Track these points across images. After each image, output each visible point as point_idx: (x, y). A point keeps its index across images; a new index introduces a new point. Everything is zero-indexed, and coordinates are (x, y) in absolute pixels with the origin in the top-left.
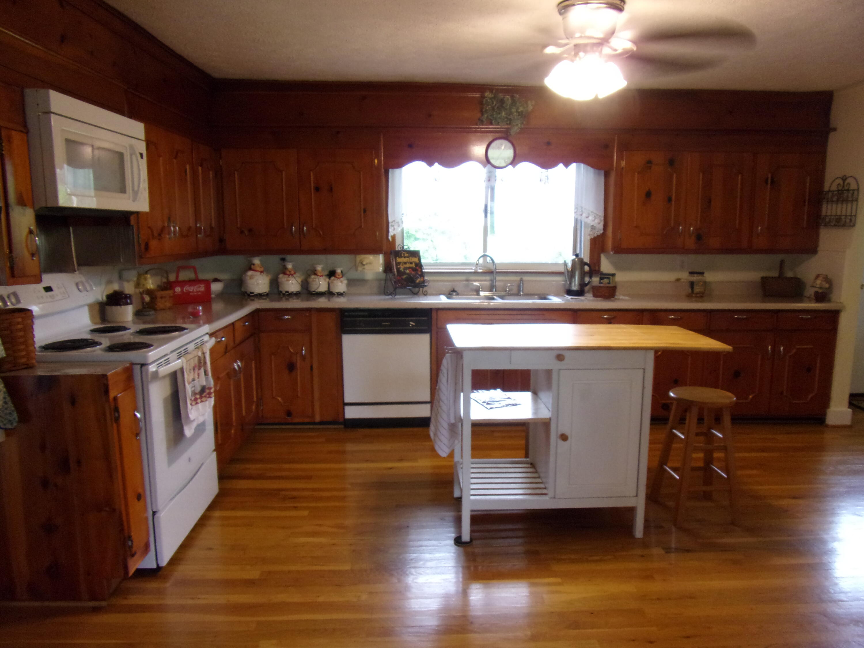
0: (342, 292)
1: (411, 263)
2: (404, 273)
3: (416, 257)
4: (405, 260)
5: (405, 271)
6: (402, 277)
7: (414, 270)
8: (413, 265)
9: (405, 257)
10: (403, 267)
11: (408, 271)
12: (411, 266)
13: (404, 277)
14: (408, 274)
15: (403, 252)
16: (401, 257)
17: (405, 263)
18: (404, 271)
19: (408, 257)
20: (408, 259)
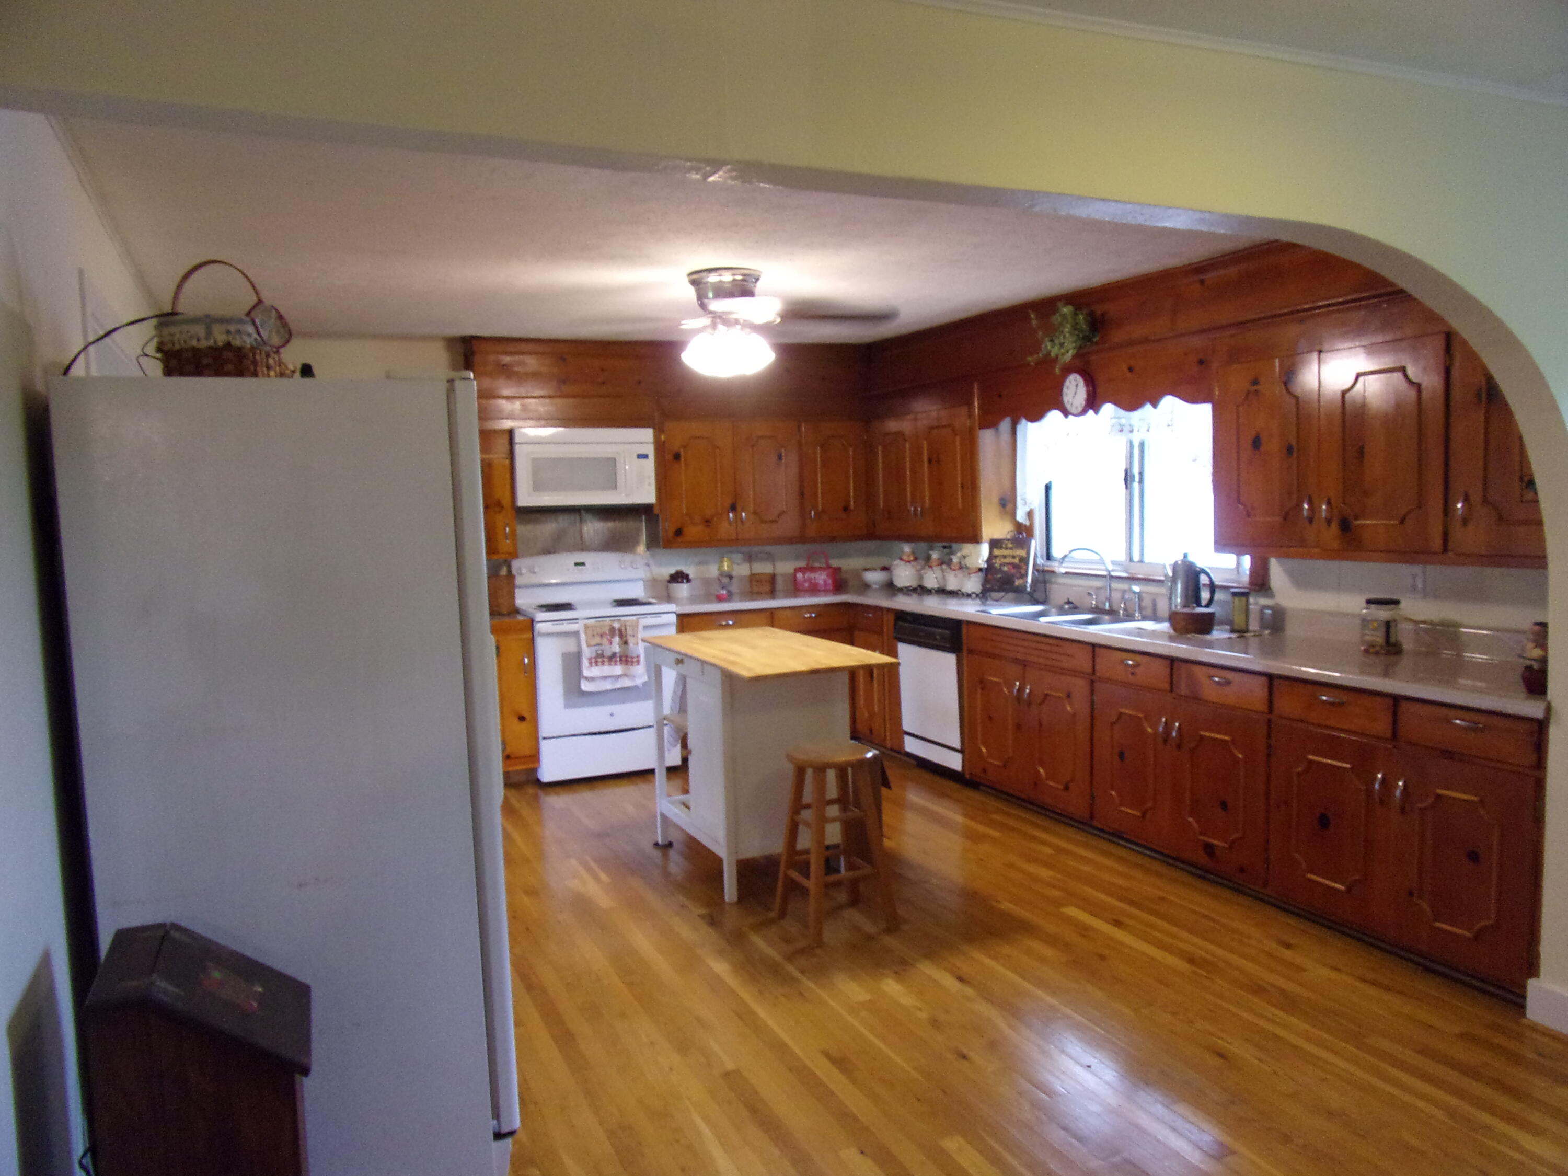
0: (970, 592)
1: (1014, 557)
2: (1000, 571)
3: (1023, 549)
4: (1005, 552)
5: (1002, 568)
6: (995, 576)
7: (1014, 566)
8: (1016, 561)
9: (1006, 548)
10: (1000, 562)
11: (1005, 569)
12: (1012, 560)
13: (999, 576)
14: (1005, 572)
15: (1007, 542)
16: (1001, 548)
17: (1005, 557)
18: (1000, 569)
19: (1011, 549)
20: (1011, 551)
